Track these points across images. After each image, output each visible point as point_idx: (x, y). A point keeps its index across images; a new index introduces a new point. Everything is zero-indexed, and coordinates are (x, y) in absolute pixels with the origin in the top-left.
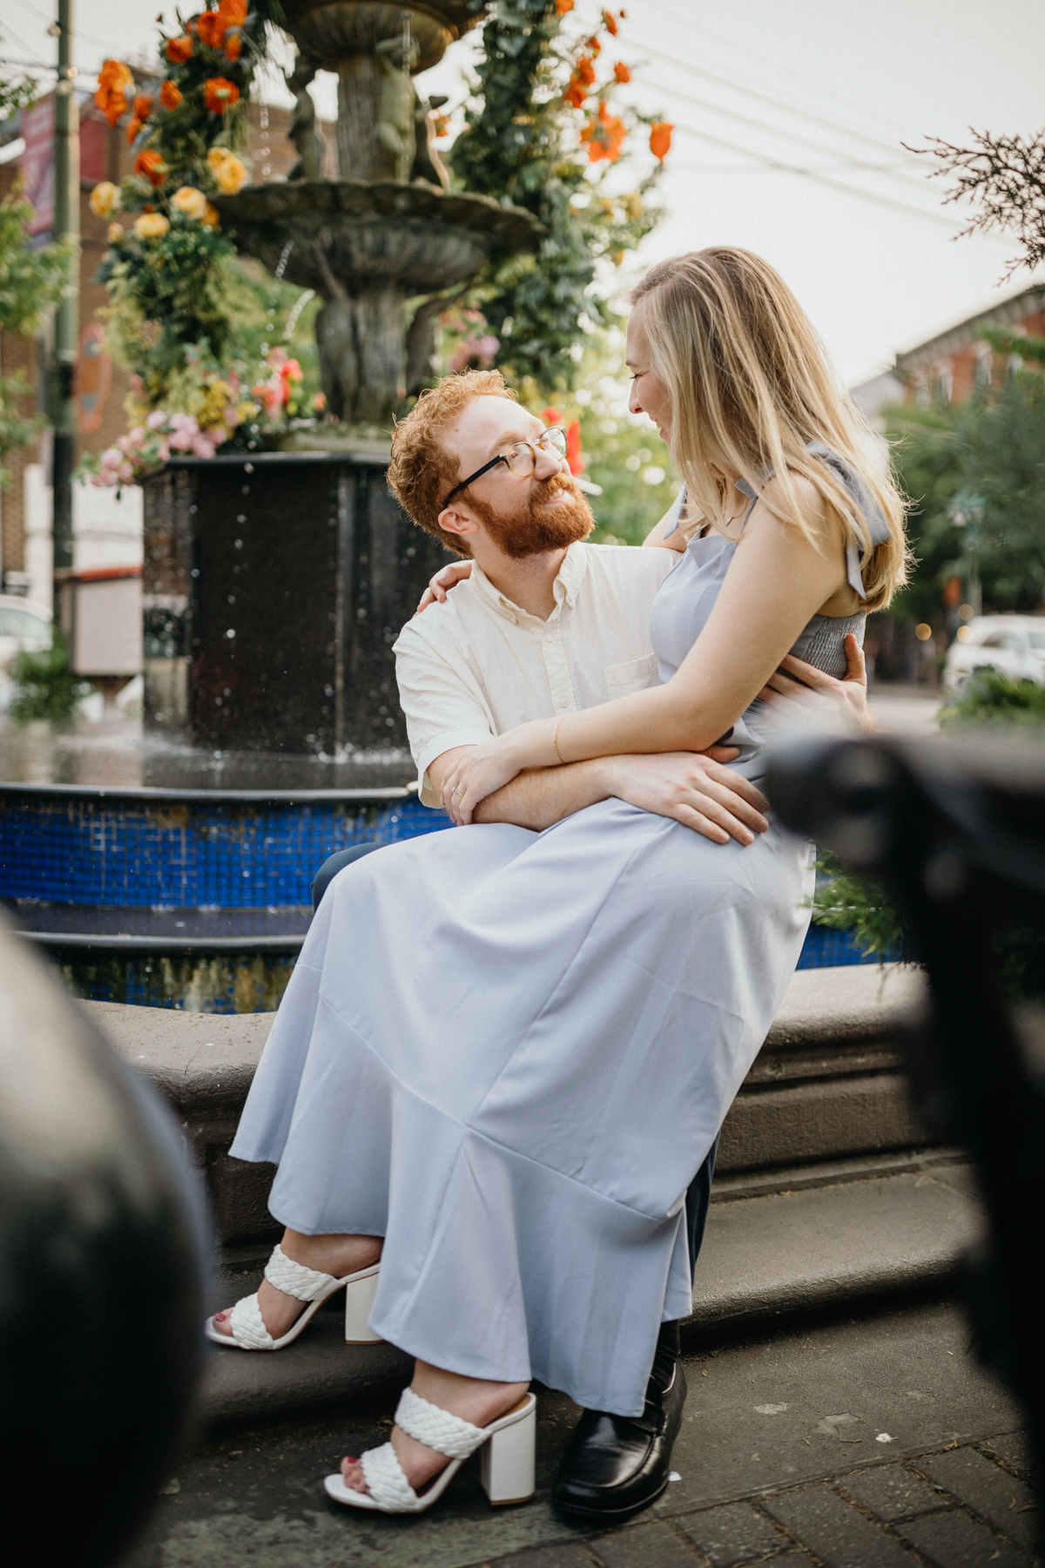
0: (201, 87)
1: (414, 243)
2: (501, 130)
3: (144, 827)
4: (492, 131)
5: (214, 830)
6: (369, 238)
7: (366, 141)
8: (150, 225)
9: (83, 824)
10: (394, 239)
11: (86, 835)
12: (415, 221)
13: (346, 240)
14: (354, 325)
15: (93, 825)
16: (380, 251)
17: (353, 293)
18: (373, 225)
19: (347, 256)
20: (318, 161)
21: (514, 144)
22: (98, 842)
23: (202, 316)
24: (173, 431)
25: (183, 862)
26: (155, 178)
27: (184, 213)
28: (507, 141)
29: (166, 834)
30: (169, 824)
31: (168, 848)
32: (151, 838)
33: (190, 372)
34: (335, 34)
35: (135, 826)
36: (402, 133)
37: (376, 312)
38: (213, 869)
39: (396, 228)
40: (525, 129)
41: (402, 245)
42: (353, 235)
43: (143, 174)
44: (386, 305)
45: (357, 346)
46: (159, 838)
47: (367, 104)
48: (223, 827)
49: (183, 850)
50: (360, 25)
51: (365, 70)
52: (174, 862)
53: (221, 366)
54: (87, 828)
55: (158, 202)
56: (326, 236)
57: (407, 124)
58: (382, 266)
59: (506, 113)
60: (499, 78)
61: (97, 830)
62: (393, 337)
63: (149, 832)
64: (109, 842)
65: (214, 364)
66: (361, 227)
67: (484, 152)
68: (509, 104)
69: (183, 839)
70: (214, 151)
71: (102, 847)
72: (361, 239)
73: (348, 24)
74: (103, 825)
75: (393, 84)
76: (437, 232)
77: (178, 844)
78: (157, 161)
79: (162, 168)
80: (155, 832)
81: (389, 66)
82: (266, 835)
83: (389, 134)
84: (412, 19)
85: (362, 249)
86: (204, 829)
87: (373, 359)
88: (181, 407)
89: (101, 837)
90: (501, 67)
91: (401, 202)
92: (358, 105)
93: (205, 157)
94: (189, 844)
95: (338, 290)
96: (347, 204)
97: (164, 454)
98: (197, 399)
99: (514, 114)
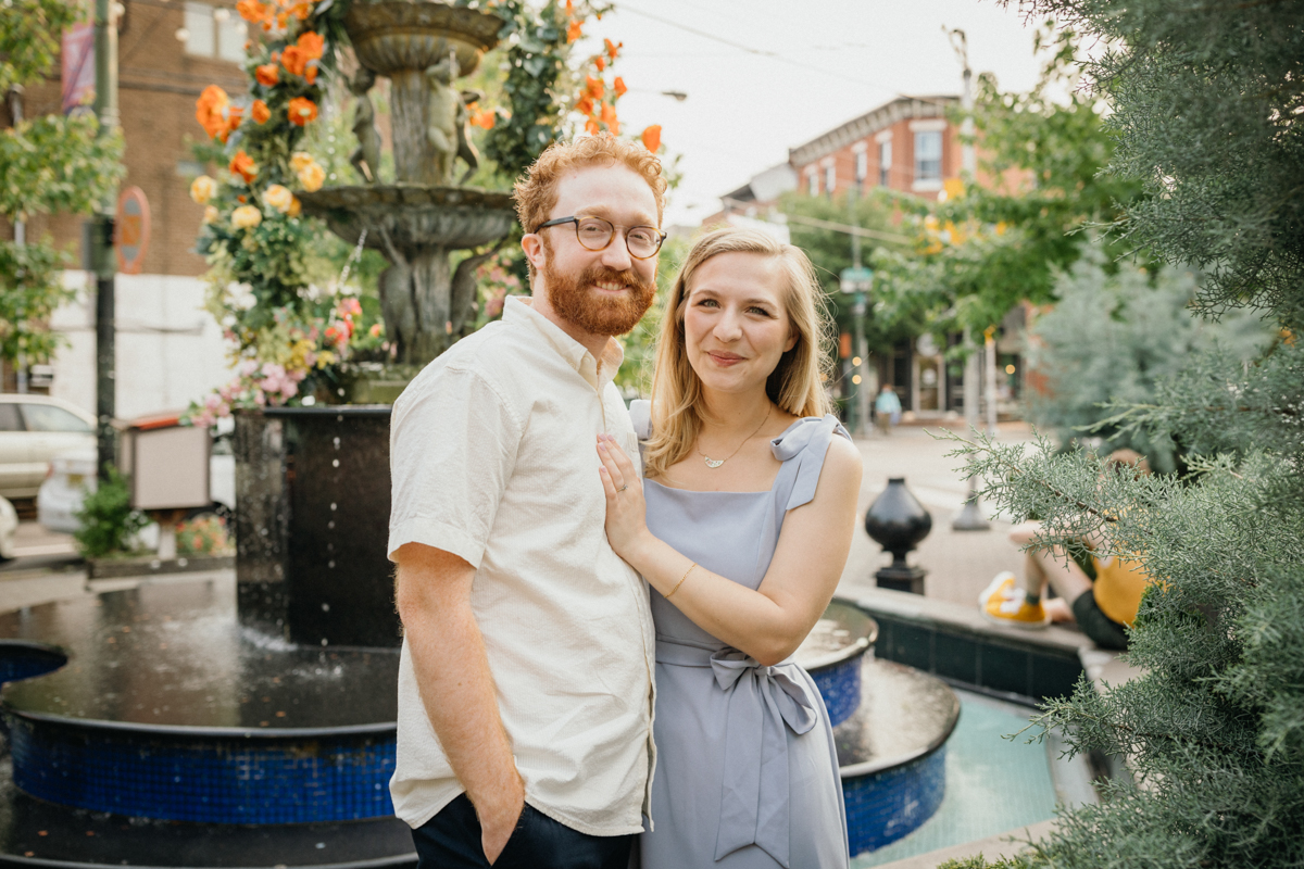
0: (286, 105)
1: (461, 224)
2: (526, 130)
3: (282, 758)
4: (519, 130)
5: (340, 757)
6: (425, 222)
7: (416, 138)
8: (245, 216)
9: (229, 758)
10: (445, 222)
11: (233, 766)
12: (463, 208)
13: (407, 223)
14: (413, 286)
15: (240, 758)
16: (435, 230)
17: (409, 257)
18: (428, 212)
19: (407, 234)
20: (377, 151)
21: (538, 140)
22: (243, 772)
23: (286, 282)
24: (266, 377)
25: (315, 785)
26: (248, 177)
27: (275, 209)
28: (531, 139)
29: (300, 763)
30: (304, 755)
31: (302, 774)
32: (288, 767)
33: (279, 330)
34: (392, 56)
35: (274, 758)
36: (448, 134)
37: (428, 272)
38: (340, 789)
39: (447, 214)
40: (545, 128)
41: (452, 225)
42: (413, 220)
43: (238, 174)
44: (436, 266)
45: (415, 304)
46: (294, 767)
47: (417, 109)
48: (348, 754)
49: (315, 775)
50: (412, 51)
51: (415, 82)
52: (309, 784)
53: (304, 323)
54: (233, 762)
55: (249, 193)
56: (390, 220)
57: (452, 128)
58: (434, 239)
59: (531, 116)
60: (523, 90)
61: (242, 763)
62: (442, 289)
63: (286, 762)
64: (252, 772)
65: (298, 321)
66: (419, 214)
67: (512, 143)
68: (532, 110)
69: (315, 765)
70: (296, 156)
71: (246, 777)
72: (419, 222)
73: (402, 51)
74: (247, 758)
75: (440, 97)
76: (479, 215)
77: (310, 770)
78: (248, 164)
79: (253, 169)
80: (290, 762)
81: (437, 84)
82: (383, 758)
83: (438, 136)
84: (455, 46)
85: (419, 228)
86: (332, 757)
87: (427, 310)
88: (271, 358)
89: (245, 768)
90: (525, 83)
91: (453, 198)
92: (410, 110)
93: (288, 159)
94: (320, 769)
95: (399, 258)
96: (408, 200)
97: (260, 399)
98: (284, 352)
99: (536, 118)
